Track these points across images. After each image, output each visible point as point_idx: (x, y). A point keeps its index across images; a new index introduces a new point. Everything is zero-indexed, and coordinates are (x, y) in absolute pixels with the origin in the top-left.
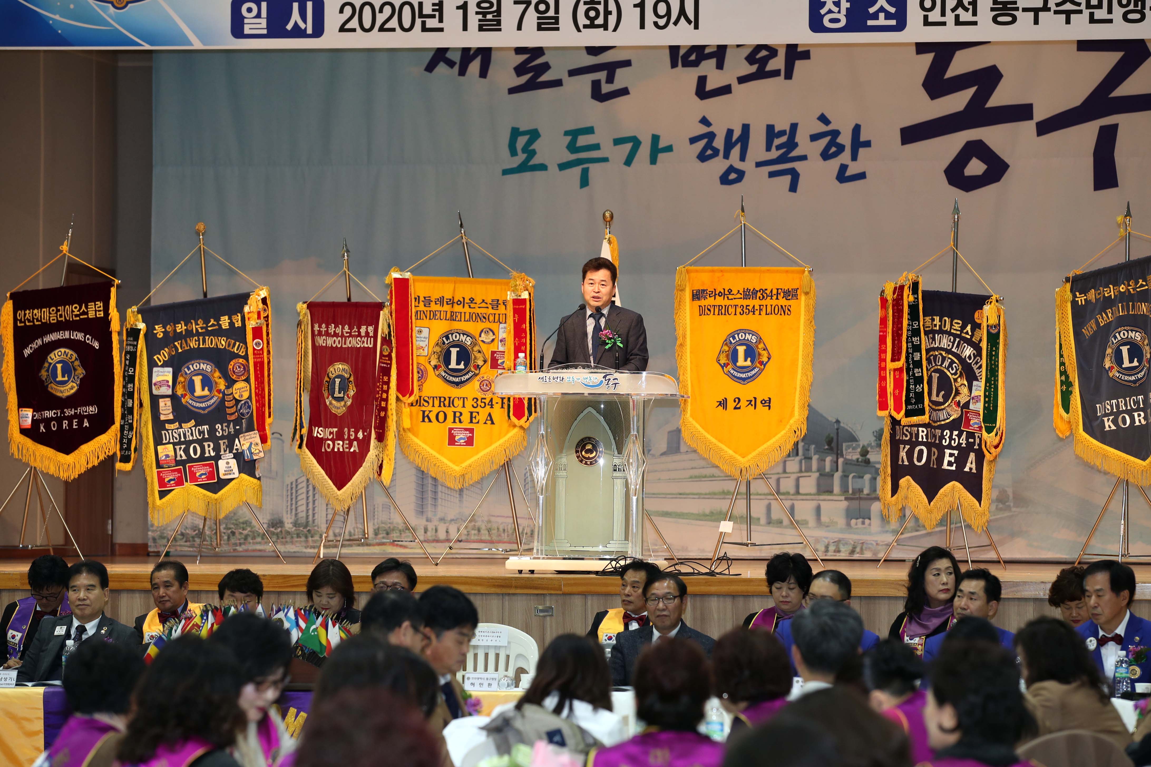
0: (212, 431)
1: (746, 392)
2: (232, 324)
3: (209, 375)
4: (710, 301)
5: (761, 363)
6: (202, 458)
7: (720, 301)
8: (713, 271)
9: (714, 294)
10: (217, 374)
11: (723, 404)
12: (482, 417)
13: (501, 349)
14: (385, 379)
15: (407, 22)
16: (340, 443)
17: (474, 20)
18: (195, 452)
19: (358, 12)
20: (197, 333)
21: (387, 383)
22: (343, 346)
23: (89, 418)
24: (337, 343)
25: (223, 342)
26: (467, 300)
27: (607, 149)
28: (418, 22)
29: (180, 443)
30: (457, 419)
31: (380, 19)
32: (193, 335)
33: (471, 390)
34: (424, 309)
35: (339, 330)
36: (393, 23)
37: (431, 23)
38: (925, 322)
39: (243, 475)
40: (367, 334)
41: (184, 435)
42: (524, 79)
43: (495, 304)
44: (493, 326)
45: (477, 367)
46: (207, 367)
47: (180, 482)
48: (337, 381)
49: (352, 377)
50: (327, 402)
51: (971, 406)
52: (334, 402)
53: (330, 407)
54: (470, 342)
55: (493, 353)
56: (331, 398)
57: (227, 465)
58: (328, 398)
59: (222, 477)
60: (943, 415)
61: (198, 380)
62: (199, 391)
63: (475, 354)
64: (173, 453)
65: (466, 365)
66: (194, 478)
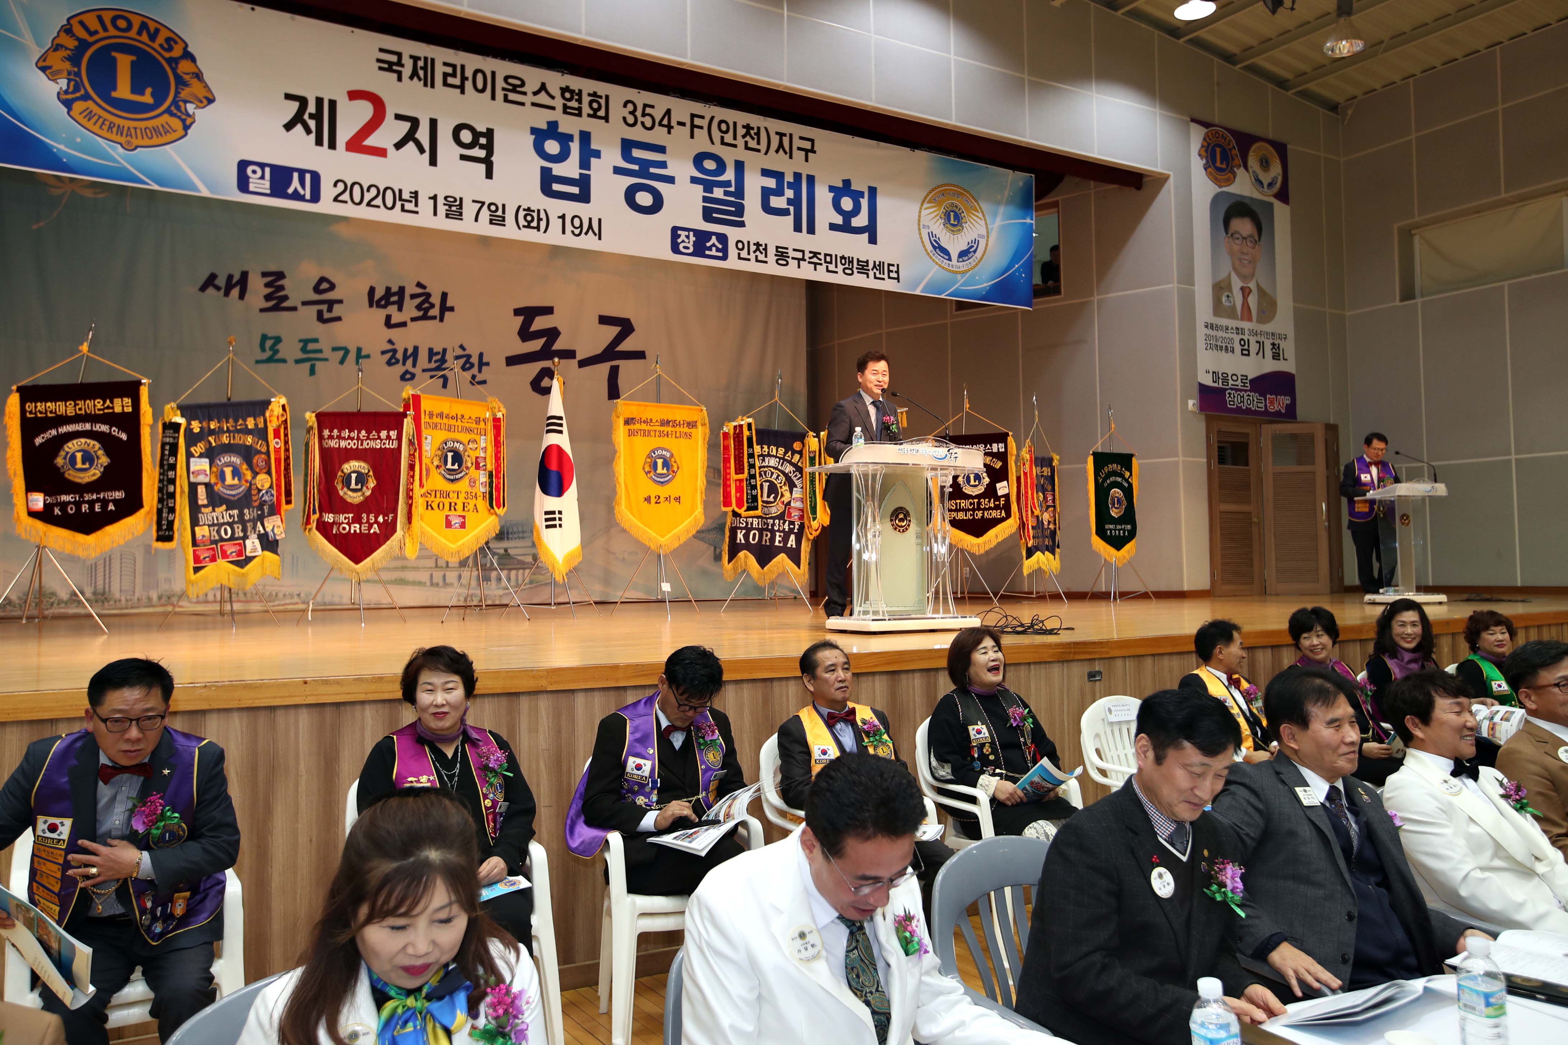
0: (241, 515)
1: (664, 491)
2: (256, 425)
3: (239, 467)
4: (637, 426)
5: (673, 472)
6: (232, 538)
7: (644, 426)
8: (639, 405)
9: (641, 421)
10: (245, 466)
11: (648, 499)
12: (471, 507)
13: (482, 455)
14: (411, 473)
15: (389, 202)
16: (358, 526)
17: (442, 209)
18: (226, 533)
19: (349, 188)
20: (228, 431)
21: (413, 477)
22: (360, 447)
23: (115, 502)
24: (352, 445)
25: (249, 440)
26: (459, 416)
27: (327, 353)
28: (399, 204)
29: (213, 525)
30: (452, 508)
31: (368, 197)
32: (225, 432)
33: (463, 486)
34: (430, 421)
35: (354, 434)
36: (378, 201)
37: (409, 206)
38: (757, 449)
39: (268, 554)
40: (389, 437)
41: (217, 518)
42: (271, 304)
43: (478, 421)
44: (477, 437)
45: (467, 468)
46: (236, 460)
47: (213, 559)
48: (354, 476)
49: (371, 473)
50: (341, 493)
51: (792, 504)
52: (350, 493)
53: (346, 497)
54: (461, 448)
55: (477, 458)
56: (345, 489)
57: (252, 544)
58: (342, 489)
59: (248, 554)
60: (773, 510)
61: (228, 471)
62: (229, 480)
63: (465, 458)
64: (207, 534)
65: (460, 466)
66: (225, 555)
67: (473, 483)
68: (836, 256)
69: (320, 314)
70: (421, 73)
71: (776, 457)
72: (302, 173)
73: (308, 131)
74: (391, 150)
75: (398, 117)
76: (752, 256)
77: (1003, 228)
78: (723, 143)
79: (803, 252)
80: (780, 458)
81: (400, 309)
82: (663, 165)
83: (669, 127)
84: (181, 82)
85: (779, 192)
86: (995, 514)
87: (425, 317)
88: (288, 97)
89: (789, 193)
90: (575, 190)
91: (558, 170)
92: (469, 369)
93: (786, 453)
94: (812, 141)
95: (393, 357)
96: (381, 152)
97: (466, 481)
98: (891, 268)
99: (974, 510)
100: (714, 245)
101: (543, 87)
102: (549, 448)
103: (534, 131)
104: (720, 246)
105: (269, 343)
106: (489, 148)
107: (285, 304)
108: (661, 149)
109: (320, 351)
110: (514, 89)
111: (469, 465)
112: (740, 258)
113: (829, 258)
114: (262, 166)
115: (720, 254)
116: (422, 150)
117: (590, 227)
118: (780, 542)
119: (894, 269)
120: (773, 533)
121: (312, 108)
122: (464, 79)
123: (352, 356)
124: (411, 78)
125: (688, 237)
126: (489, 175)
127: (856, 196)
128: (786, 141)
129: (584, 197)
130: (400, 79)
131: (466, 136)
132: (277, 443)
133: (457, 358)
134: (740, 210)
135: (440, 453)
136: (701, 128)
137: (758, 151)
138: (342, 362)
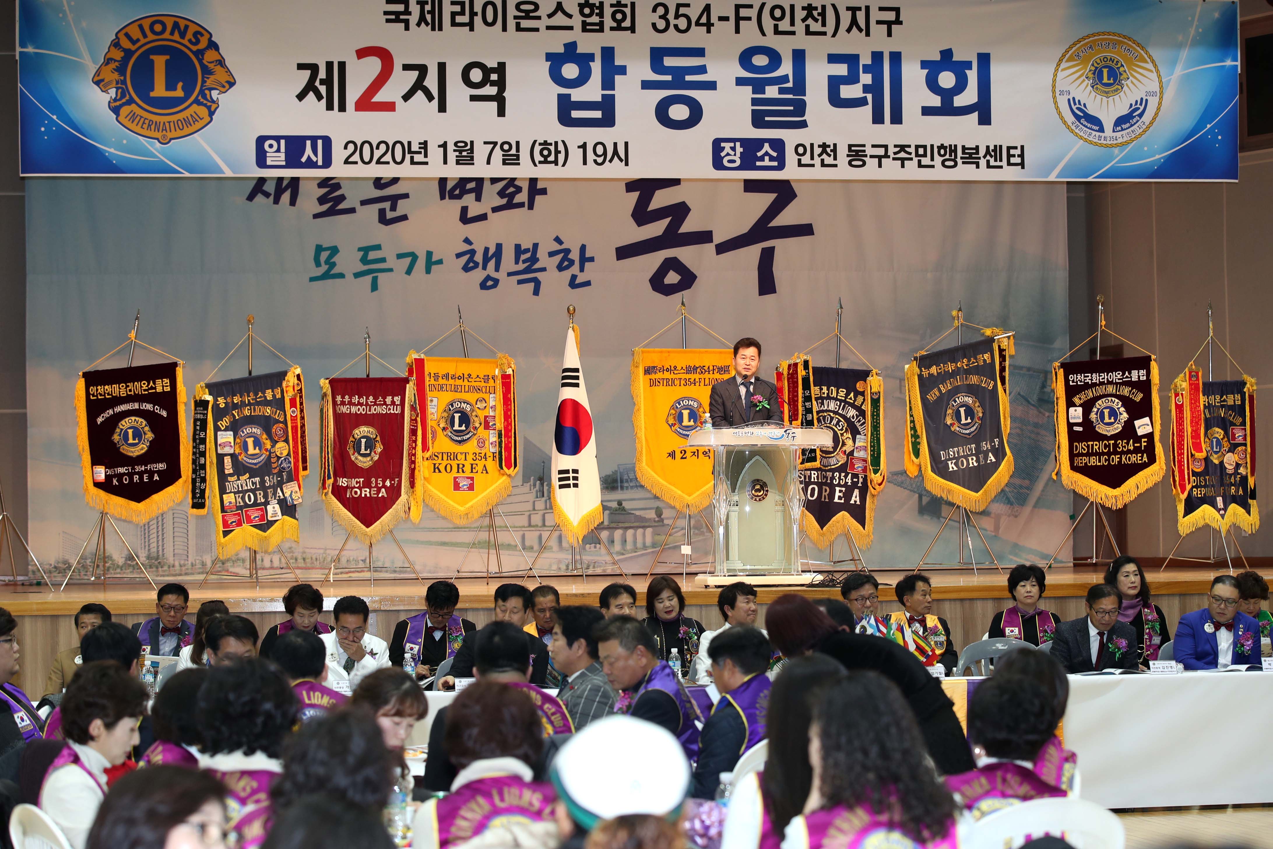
0: (262, 482)
1: (690, 445)
2: (274, 396)
3: (259, 437)
4: (659, 375)
6: (255, 504)
7: (667, 375)
8: (661, 352)
9: (662, 370)
10: (265, 436)
11: (672, 455)
12: (480, 468)
13: (492, 414)
14: (414, 438)
15: (398, 157)
16: (368, 490)
17: (452, 156)
18: (250, 499)
19: (358, 148)
20: (250, 404)
21: (415, 442)
22: (368, 413)
23: (159, 472)
24: (362, 410)
25: (268, 411)
26: (466, 376)
27: (391, 262)
28: (408, 157)
29: (239, 492)
30: (460, 470)
31: (377, 154)
32: (247, 405)
33: (471, 447)
34: (435, 383)
35: (363, 400)
36: (388, 157)
37: (418, 158)
38: (815, 391)
39: (286, 517)
40: (393, 403)
41: (242, 485)
42: (325, 207)
43: (486, 379)
44: (485, 396)
45: (475, 428)
46: (257, 431)
47: (239, 524)
48: (363, 441)
49: (378, 438)
50: (353, 458)
51: (856, 454)
52: (360, 458)
53: (356, 462)
54: (468, 408)
55: (486, 417)
56: (356, 454)
57: (273, 509)
58: (353, 454)
59: (270, 519)
60: (833, 461)
61: (250, 441)
62: (251, 450)
63: (473, 418)
64: (233, 501)
65: (467, 427)
66: (249, 521)
67: (481, 443)
68: (932, 146)
69: (382, 212)
70: (429, 17)
71: (836, 399)
72: (314, 139)
73: (319, 97)
74: (400, 102)
75: (406, 67)
76: (817, 161)
77: (1186, 79)
78: (777, 32)
79: (886, 147)
80: (841, 401)
81: (478, 199)
82: (702, 70)
83: (709, 26)
84: (207, 72)
85: (852, 79)
86: (1135, 459)
87: (510, 205)
88: (301, 67)
89: (866, 79)
90: (598, 114)
91: (577, 95)
92: (567, 267)
93: (847, 394)
94: (897, 10)
95: (471, 260)
96: (390, 107)
97: (474, 442)
98: (1012, 152)
99: (1109, 454)
100: (767, 154)
101: (559, 7)
102: (564, 402)
103: (549, 57)
104: (775, 154)
105: (324, 255)
106: (501, 84)
107: (341, 206)
108: (699, 52)
109: (383, 260)
110: (527, 16)
111: (477, 425)
112: (800, 164)
113: (922, 151)
114: (277, 139)
115: (775, 164)
116: (430, 98)
117: (616, 152)
118: (840, 498)
119: (1018, 152)
120: (832, 487)
121: (322, 74)
122: (473, 14)
123: (421, 263)
124: (419, 25)
125: (733, 149)
126: (501, 112)
127: (960, 69)
128: (861, 17)
129: (608, 120)
130: (407, 28)
131: (476, 75)
132: (293, 412)
133: (552, 254)
134: (800, 108)
135: (445, 415)
136: (749, 19)
137: (824, 34)
138: (409, 272)
